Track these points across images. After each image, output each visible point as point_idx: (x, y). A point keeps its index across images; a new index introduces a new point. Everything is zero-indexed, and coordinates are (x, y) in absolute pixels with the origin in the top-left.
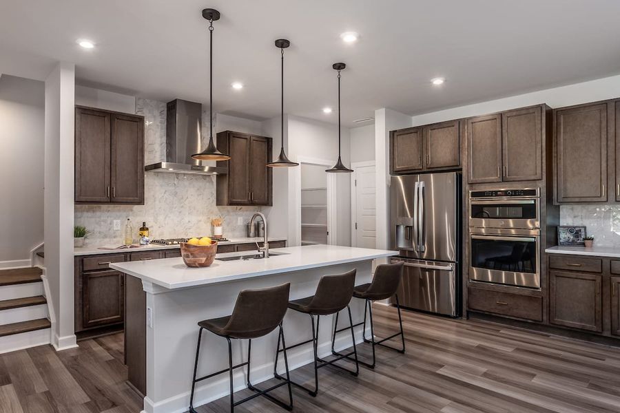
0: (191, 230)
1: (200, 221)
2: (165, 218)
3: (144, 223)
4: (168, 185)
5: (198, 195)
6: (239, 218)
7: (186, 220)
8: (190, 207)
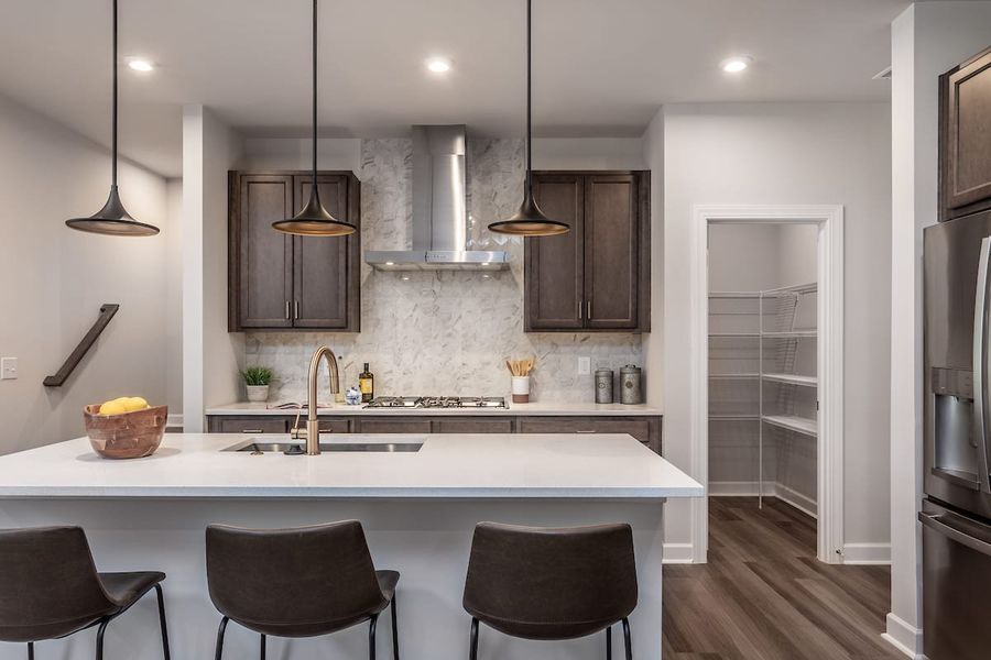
0: (467, 382)
1: (488, 364)
2: (416, 357)
3: (366, 366)
4: (421, 293)
5: (484, 311)
6: (581, 359)
7: (458, 359)
8: (464, 336)
